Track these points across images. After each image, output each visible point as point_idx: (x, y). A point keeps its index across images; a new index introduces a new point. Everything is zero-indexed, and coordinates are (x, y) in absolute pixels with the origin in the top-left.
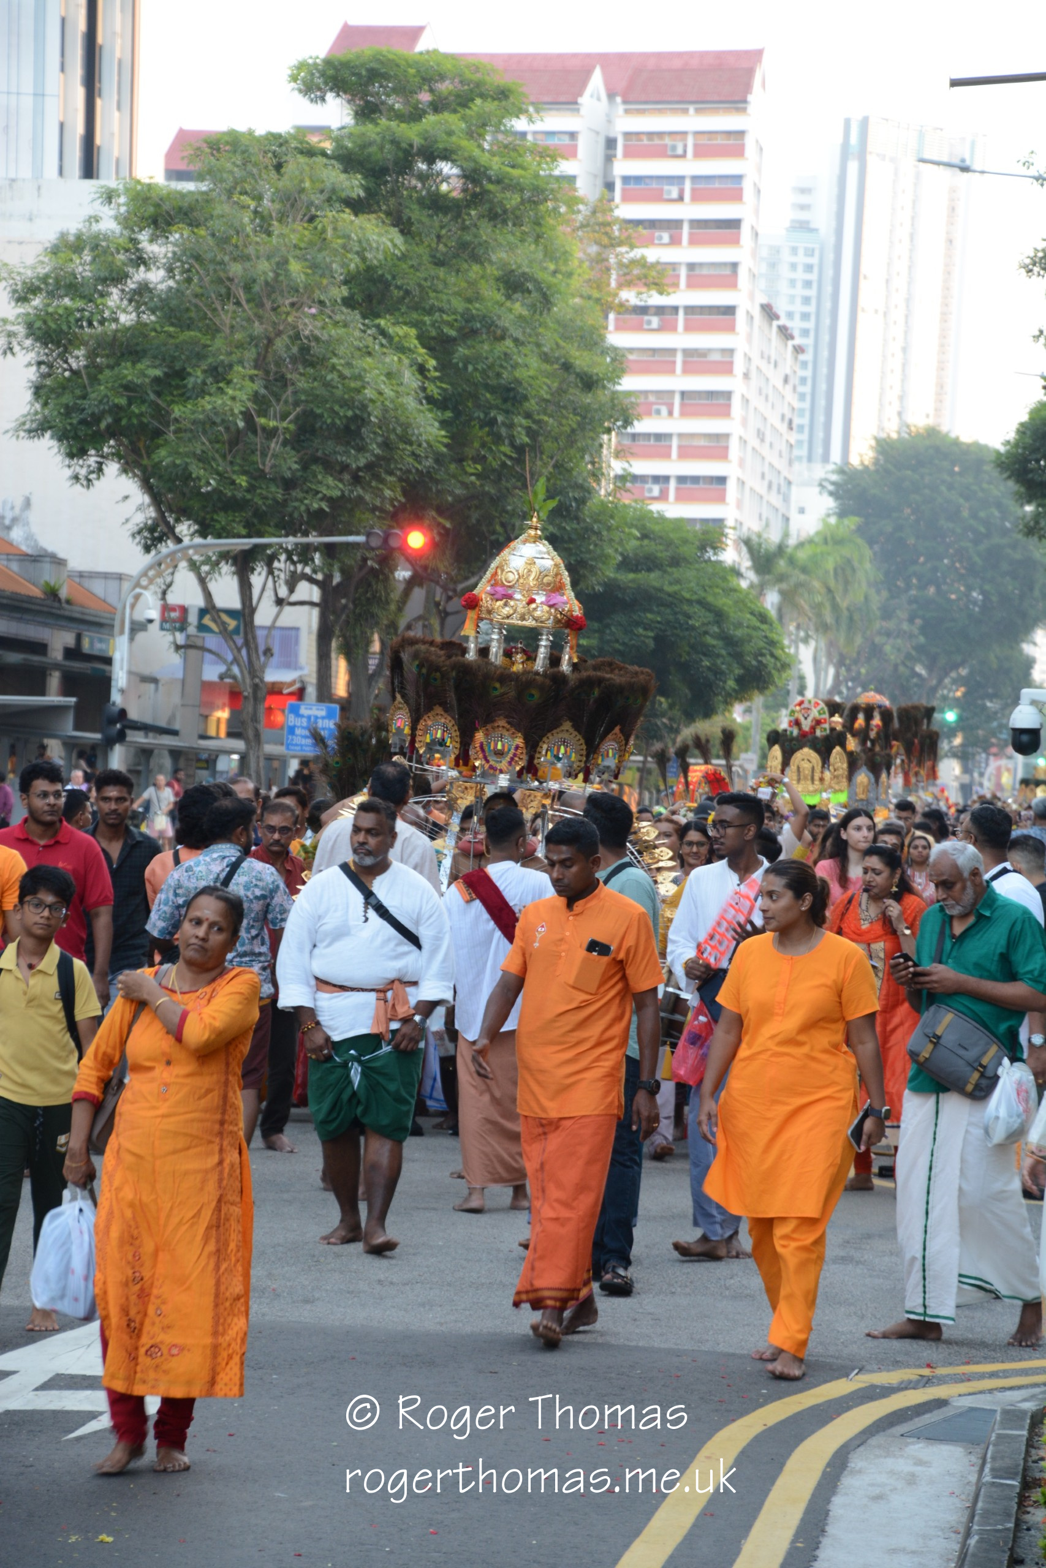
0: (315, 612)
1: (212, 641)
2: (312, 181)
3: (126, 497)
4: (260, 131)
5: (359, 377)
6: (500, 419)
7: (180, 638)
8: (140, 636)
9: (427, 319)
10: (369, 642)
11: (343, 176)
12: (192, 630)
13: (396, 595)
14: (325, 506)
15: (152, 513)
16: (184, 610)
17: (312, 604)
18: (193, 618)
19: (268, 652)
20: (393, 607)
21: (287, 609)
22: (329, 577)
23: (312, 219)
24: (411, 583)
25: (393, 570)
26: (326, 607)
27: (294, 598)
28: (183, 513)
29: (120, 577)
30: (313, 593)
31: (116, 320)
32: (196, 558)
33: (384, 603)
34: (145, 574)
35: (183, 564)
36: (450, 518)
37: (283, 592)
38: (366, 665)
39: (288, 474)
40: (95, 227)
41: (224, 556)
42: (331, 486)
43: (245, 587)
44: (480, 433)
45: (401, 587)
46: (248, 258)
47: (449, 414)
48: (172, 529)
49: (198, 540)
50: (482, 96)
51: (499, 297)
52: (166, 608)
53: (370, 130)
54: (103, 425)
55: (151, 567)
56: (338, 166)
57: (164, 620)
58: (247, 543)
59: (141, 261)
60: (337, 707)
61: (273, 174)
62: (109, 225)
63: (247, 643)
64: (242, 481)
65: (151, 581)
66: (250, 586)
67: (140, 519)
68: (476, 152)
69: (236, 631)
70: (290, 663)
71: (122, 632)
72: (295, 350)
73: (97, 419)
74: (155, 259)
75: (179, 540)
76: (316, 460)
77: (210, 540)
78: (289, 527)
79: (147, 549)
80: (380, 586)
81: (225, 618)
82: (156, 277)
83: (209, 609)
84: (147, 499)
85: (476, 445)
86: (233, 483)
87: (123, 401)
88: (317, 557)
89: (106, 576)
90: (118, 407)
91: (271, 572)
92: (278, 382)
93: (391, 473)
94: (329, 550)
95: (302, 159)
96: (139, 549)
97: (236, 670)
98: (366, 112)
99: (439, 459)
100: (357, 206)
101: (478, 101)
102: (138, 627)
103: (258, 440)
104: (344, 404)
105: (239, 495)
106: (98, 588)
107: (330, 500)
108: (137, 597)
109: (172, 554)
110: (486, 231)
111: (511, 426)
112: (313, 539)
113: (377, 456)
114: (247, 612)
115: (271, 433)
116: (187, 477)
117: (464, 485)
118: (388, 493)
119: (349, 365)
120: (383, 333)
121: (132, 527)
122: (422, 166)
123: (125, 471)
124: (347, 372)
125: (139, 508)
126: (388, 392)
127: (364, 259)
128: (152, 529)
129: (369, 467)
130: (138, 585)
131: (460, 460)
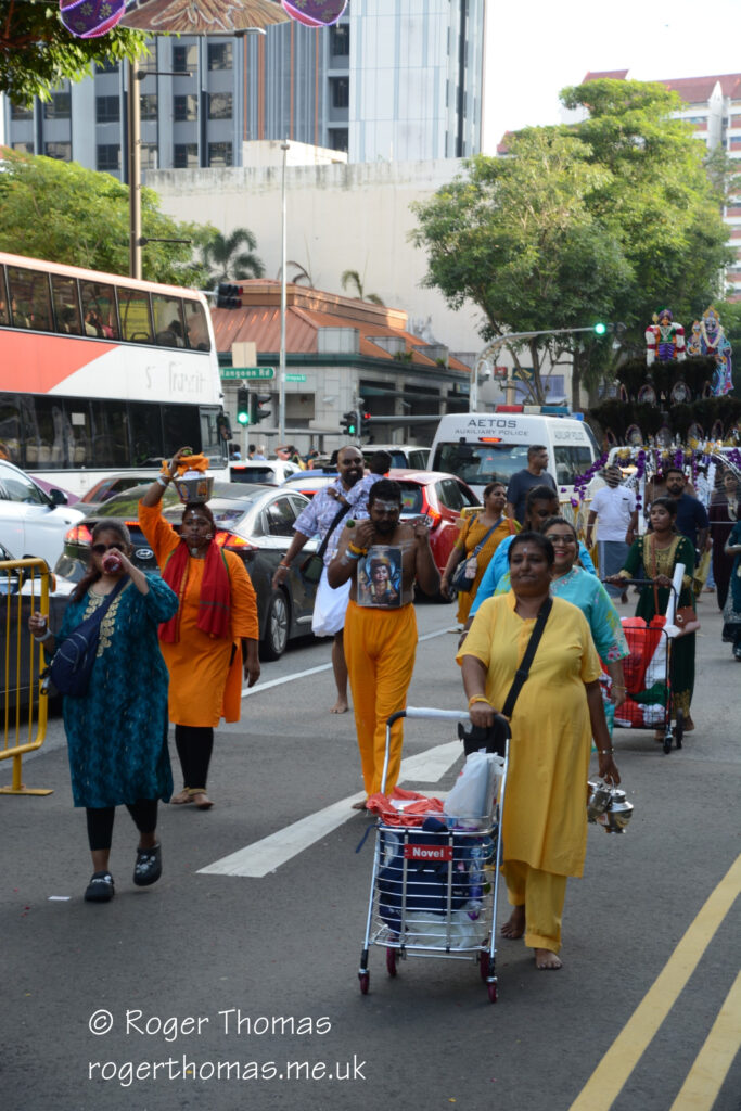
0: (571, 367)
1: (520, 384)
2: (568, 150)
3: (475, 315)
4: (542, 126)
5: (590, 247)
6: (665, 264)
7: (504, 383)
8: (485, 383)
9: (626, 215)
10: (598, 381)
11: (582, 146)
12: (509, 379)
13: (612, 357)
14: (574, 313)
15: (488, 321)
16: (506, 369)
17: (570, 363)
18: (510, 373)
19: (547, 388)
20: (611, 363)
21: (556, 366)
22: (577, 350)
23: (567, 168)
24: (620, 350)
25: (611, 344)
26: (575, 364)
27: (560, 360)
28: (504, 320)
29: (474, 354)
30: (571, 358)
31: (470, 226)
32: (510, 343)
33: (606, 361)
34: (484, 352)
35: (504, 346)
36: (640, 316)
37: (554, 358)
38: (598, 393)
39: (556, 298)
40: (460, 181)
41: (524, 341)
42: (577, 303)
43: (535, 356)
44: (654, 272)
45: (615, 353)
46: (534, 191)
47: (638, 263)
48: (498, 329)
49: (511, 334)
50: (656, 99)
51: (664, 201)
52: (496, 369)
53: (598, 122)
54: (463, 279)
55: (488, 348)
56: (580, 140)
57: (496, 374)
58: (535, 334)
59: (481, 195)
60: (582, 415)
61: (548, 148)
62: (466, 178)
63: (536, 384)
64: (532, 303)
65: (487, 355)
66: (537, 355)
67: (482, 325)
68: (652, 128)
69: (531, 379)
70: (559, 393)
71: (474, 381)
72: (559, 234)
73: (460, 276)
74: (488, 194)
75: (502, 334)
76: (569, 290)
77: (517, 334)
78: (556, 324)
79: (486, 340)
80: (604, 353)
81: (525, 372)
82: (488, 203)
83: (517, 368)
84: (486, 315)
85: (653, 277)
86: (528, 304)
87: (473, 267)
88: (572, 340)
89: (468, 354)
90: (470, 269)
91: (548, 346)
92: (549, 252)
93: (607, 295)
94: (578, 336)
95: (562, 138)
96: (482, 340)
97: (531, 398)
98: (596, 113)
99: (633, 286)
100: (590, 160)
101: (654, 102)
102: (482, 380)
103: (540, 282)
104: (585, 262)
105: (530, 310)
106: (464, 360)
107: (578, 310)
108: (481, 364)
109: (498, 342)
110: (657, 168)
111: (670, 267)
112: (570, 330)
113: (601, 287)
114: (535, 369)
115: (546, 278)
116: (505, 303)
117: (646, 299)
118: (606, 305)
119: (586, 241)
120: (603, 223)
121: (479, 329)
122: (625, 138)
123: (476, 302)
124: (584, 245)
125: (482, 320)
126: (605, 254)
127: (593, 187)
128: (488, 330)
129: (597, 292)
130: (481, 358)
131: (644, 286)
